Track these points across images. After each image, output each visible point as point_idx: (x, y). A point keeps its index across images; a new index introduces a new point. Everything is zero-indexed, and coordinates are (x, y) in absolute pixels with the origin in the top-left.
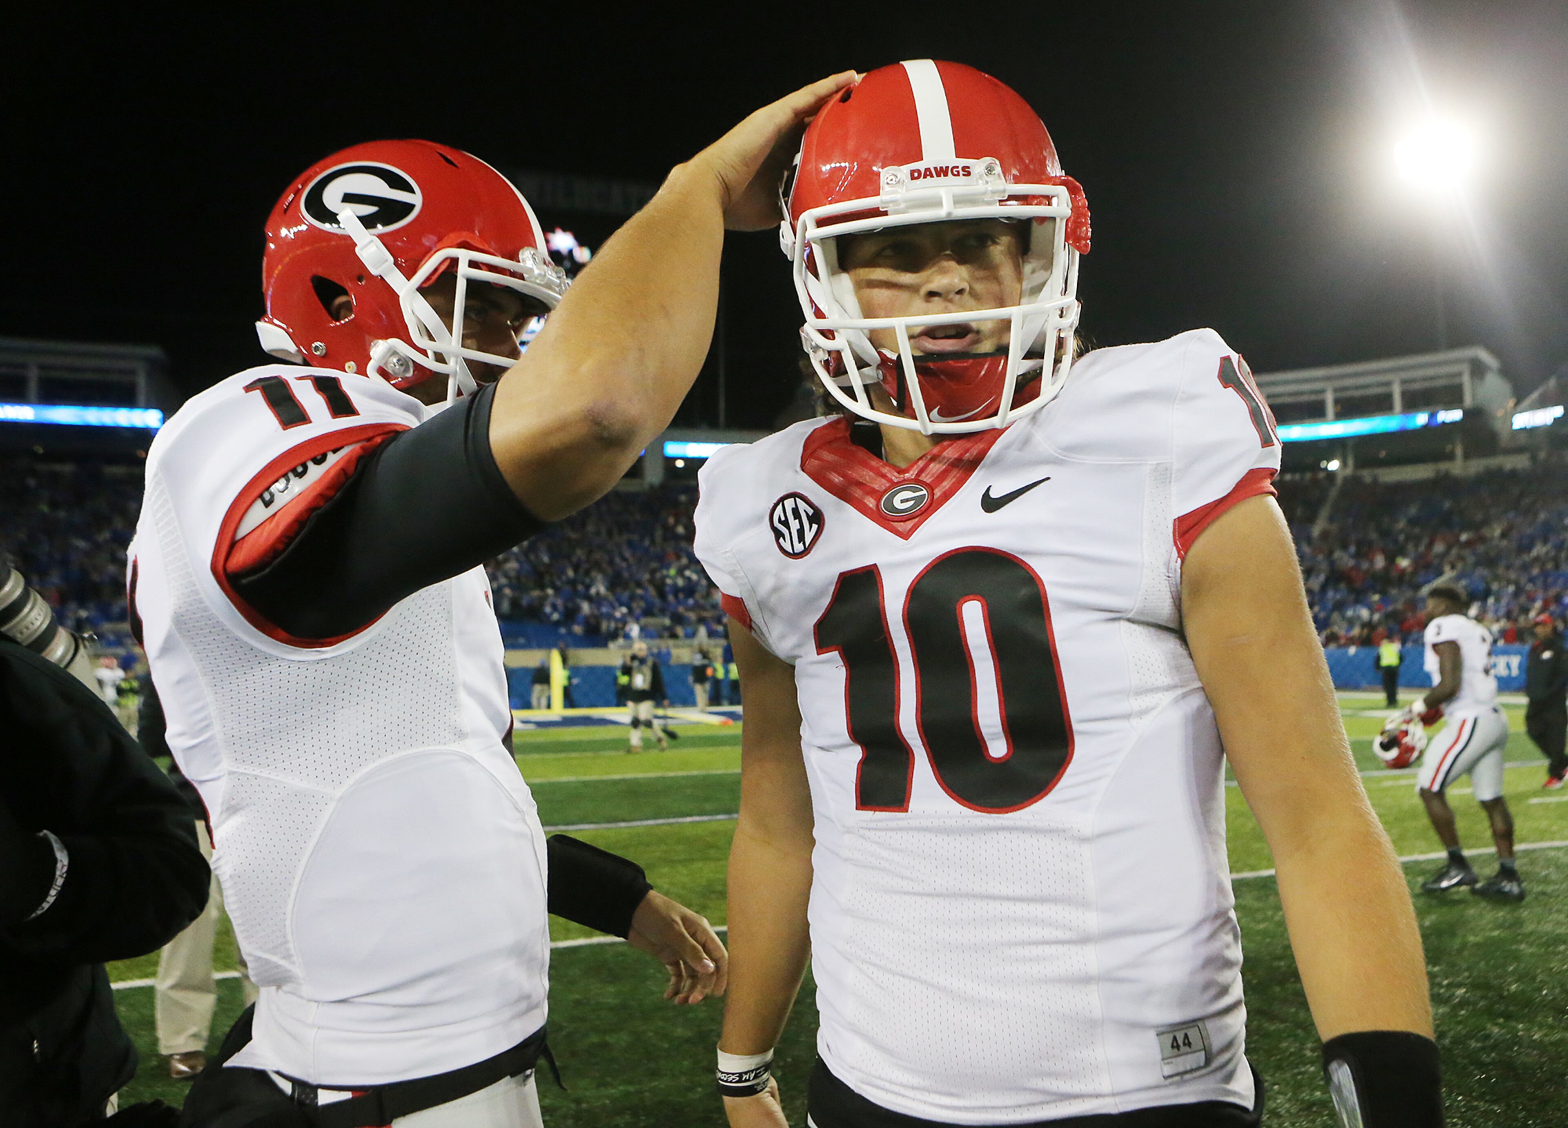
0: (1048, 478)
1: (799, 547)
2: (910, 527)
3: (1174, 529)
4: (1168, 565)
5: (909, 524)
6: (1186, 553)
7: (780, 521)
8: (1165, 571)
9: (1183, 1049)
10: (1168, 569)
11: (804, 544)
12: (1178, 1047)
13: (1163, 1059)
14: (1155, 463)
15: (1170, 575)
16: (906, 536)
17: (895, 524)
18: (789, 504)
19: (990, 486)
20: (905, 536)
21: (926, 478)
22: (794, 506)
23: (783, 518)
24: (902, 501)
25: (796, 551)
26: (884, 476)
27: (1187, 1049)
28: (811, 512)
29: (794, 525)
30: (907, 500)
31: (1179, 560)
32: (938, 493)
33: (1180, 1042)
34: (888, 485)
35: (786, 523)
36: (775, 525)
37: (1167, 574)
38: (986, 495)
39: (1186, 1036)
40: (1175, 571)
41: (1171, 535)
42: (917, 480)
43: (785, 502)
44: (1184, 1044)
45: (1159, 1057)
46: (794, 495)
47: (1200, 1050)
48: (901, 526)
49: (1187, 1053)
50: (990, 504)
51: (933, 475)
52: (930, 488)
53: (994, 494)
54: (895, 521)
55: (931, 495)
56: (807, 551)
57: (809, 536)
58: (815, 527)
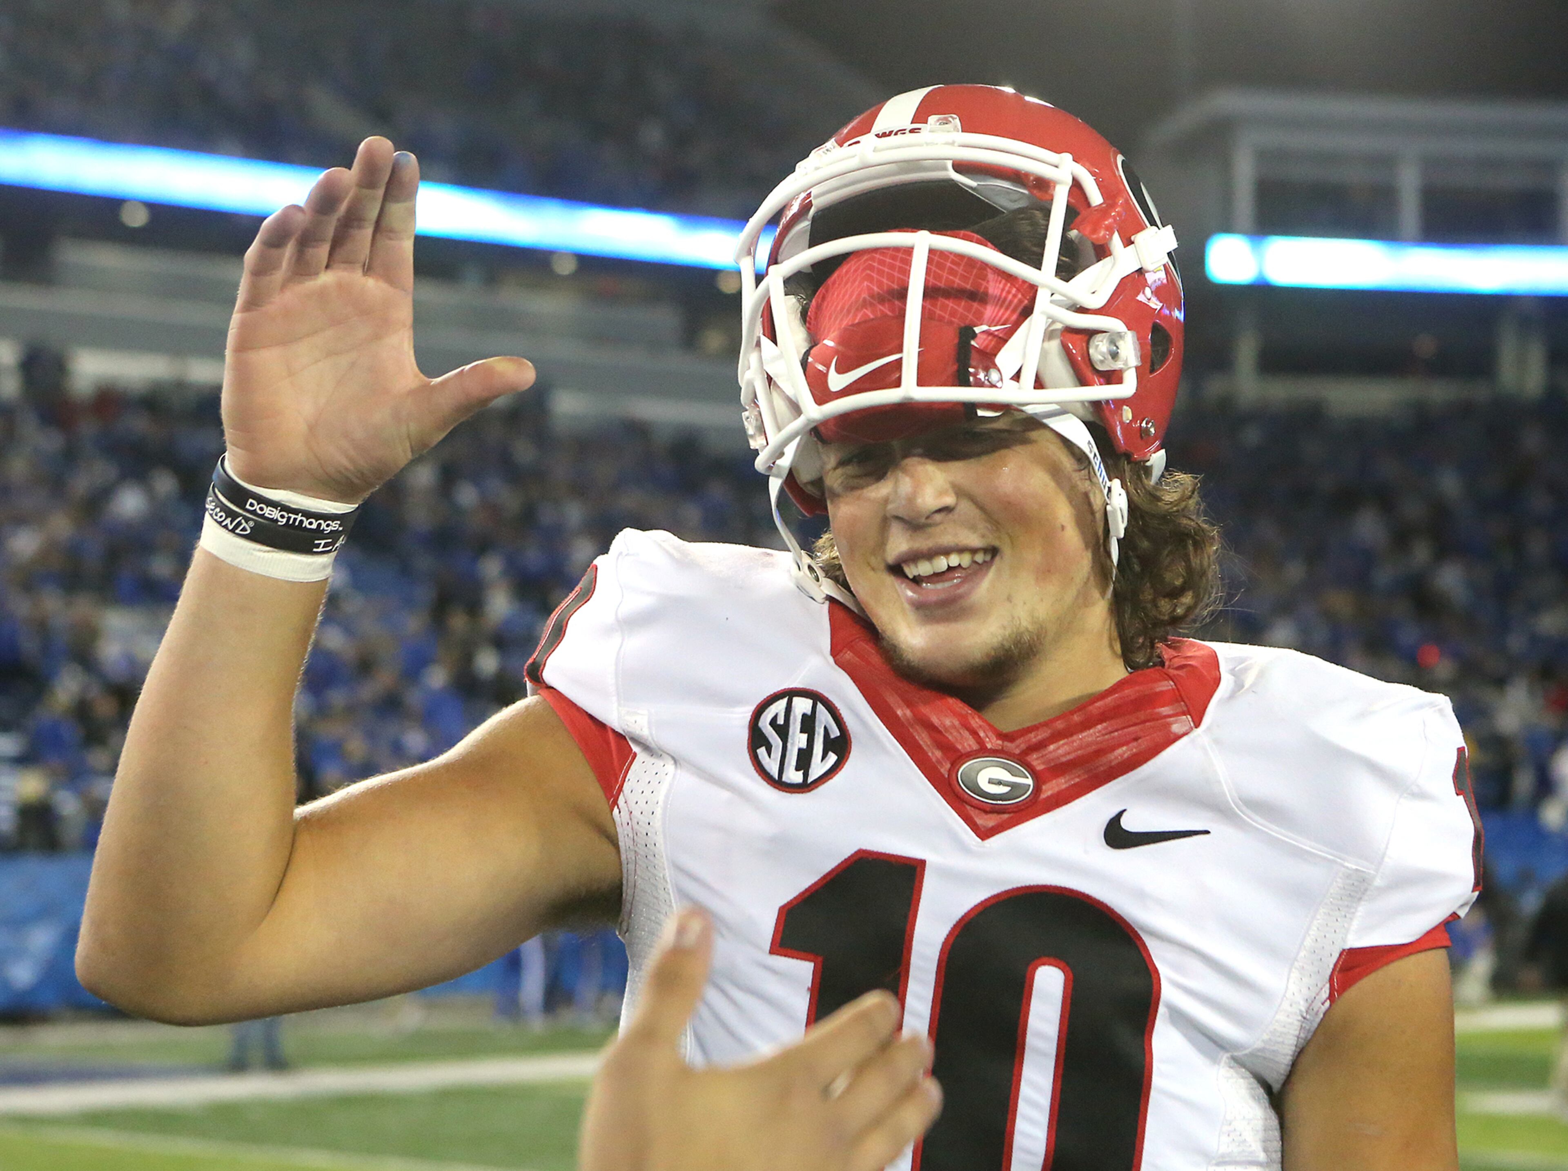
0: (1207, 832)
1: (794, 776)
2: (994, 823)
3: (1337, 962)
4: (1310, 1002)
5: (989, 821)
6: (1340, 995)
7: (773, 722)
8: (1304, 1009)
10: (1308, 1008)
11: (806, 776)
14: (1354, 867)
15: (1308, 1017)
17: (971, 809)
18: (802, 705)
19: (1125, 810)
20: (984, 834)
21: (1037, 761)
22: (809, 713)
23: (781, 721)
24: (991, 781)
25: (784, 779)
26: (974, 733)
28: (835, 732)
29: (799, 740)
30: (1000, 783)
31: (1328, 1003)
32: (1049, 790)
34: (975, 747)
35: (783, 731)
36: (760, 724)
37: (1305, 1014)
38: (1115, 821)
40: (1317, 1014)
41: (1332, 966)
42: (1022, 759)
43: (796, 700)
46: (816, 697)
48: (980, 817)
50: (1118, 836)
51: (1049, 761)
52: (1040, 778)
53: (1129, 824)
54: (972, 806)
55: (1037, 789)
56: (804, 787)
57: (818, 768)
58: (832, 758)
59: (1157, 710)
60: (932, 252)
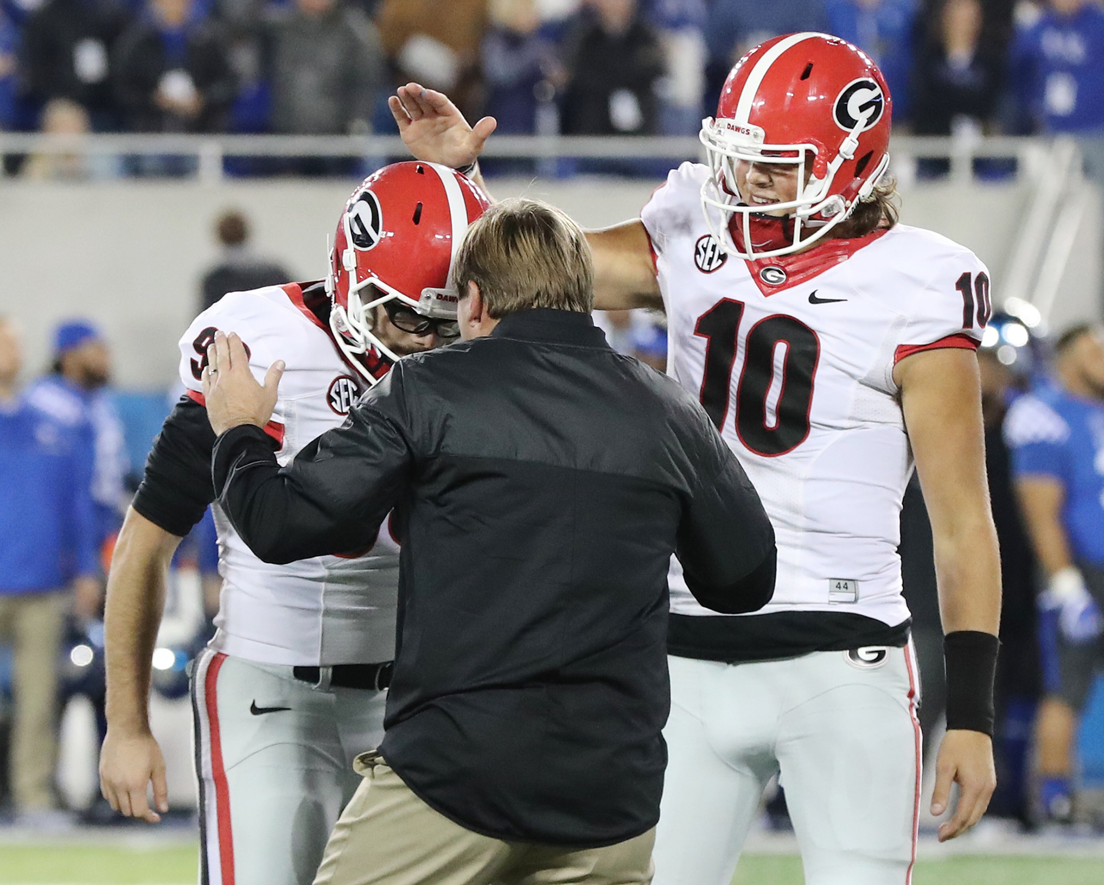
0: (846, 300)
1: (706, 267)
2: (770, 291)
3: (896, 349)
5: (770, 290)
6: (898, 361)
7: (703, 246)
9: (843, 589)
11: (710, 267)
12: (840, 588)
13: (830, 592)
14: (901, 315)
15: (887, 369)
16: (766, 295)
17: (762, 285)
18: (713, 240)
19: (817, 289)
21: (788, 269)
22: (715, 243)
23: (705, 246)
24: (772, 276)
25: (704, 269)
26: (769, 259)
27: (845, 590)
29: (710, 253)
30: (774, 276)
31: (893, 364)
32: (791, 280)
33: (842, 586)
34: (769, 262)
35: (705, 249)
36: (699, 246)
37: (885, 368)
38: (813, 294)
39: (846, 584)
40: (890, 368)
41: (894, 351)
42: (783, 268)
44: (844, 587)
45: (828, 590)
47: (852, 592)
48: (765, 288)
49: (844, 592)
50: (813, 299)
51: (793, 270)
52: (788, 275)
53: (817, 296)
54: (764, 284)
55: (787, 280)
56: (709, 272)
57: (714, 265)
58: (720, 262)
59: (836, 252)
60: (751, 214)
